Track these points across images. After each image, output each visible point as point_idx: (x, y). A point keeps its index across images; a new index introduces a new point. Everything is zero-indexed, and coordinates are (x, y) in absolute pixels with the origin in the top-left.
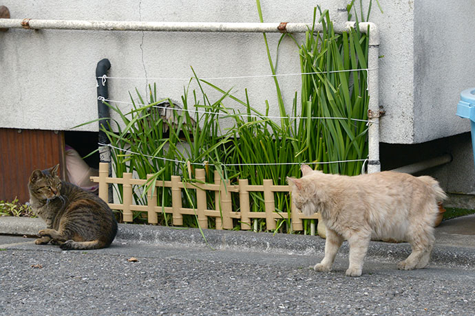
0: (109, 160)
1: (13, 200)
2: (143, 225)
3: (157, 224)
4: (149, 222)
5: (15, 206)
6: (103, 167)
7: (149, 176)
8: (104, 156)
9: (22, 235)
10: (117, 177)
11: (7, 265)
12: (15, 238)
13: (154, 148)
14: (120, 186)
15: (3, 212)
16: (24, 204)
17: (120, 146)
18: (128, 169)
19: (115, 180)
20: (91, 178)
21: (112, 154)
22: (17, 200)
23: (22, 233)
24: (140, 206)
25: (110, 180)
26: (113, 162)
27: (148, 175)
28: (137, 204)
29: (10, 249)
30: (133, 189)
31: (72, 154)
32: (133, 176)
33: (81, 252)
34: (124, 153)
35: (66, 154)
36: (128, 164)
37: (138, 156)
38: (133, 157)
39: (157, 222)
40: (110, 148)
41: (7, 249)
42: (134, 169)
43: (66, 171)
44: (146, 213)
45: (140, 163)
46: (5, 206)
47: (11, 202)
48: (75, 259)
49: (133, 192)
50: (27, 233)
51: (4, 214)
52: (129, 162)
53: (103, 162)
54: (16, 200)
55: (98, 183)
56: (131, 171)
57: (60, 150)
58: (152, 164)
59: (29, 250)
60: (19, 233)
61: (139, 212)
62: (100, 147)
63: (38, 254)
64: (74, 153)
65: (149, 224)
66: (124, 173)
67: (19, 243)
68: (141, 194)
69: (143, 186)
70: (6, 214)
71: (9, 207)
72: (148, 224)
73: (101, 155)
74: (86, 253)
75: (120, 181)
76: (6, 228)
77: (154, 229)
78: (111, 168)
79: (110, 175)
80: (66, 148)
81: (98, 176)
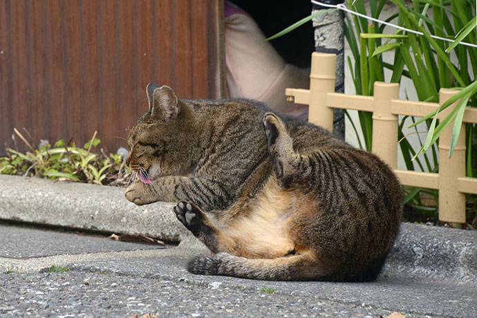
0: (339, 47)
1: (87, 140)
2: (424, 226)
3: (463, 226)
4: (442, 218)
5: (92, 157)
6: (321, 64)
7: (446, 93)
8: (326, 36)
9: (106, 234)
10: (359, 92)
11: (70, 311)
12: (90, 240)
13: (463, 17)
14: (366, 117)
15: (60, 170)
16: (115, 152)
17: (368, 10)
18: (388, 73)
19: (351, 100)
20: (289, 91)
21: (346, 32)
22: (98, 141)
23: (107, 228)
24: (417, 173)
25: (339, 100)
26: (348, 53)
27: (443, 91)
28: (410, 167)
29: (78, 269)
30: (400, 128)
31: (242, 27)
32: (402, 94)
33: (260, 285)
34: (380, 29)
35: (226, 26)
36: (389, 58)
37: (418, 39)
38: (404, 41)
39: (463, 221)
40: (343, 14)
41: (70, 268)
42: (405, 73)
43: (225, 71)
44: (434, 193)
45: (423, 58)
46: (67, 154)
47: (81, 146)
48: (243, 307)
49: (401, 135)
50: (118, 229)
51: (63, 177)
52: (393, 54)
53: (323, 50)
54: (95, 141)
55: (307, 106)
56: (395, 79)
57: (210, 17)
58: (454, 60)
59: (126, 274)
60: (100, 228)
61: (414, 188)
62: (314, 12)
63: (147, 284)
64: (245, 23)
65: (441, 224)
66: (377, 84)
67: (101, 255)
68: (422, 141)
69: (429, 121)
70: (68, 176)
71: (76, 159)
72: (436, 221)
73: (317, 32)
74: (270, 292)
75: (365, 102)
76: (67, 212)
77: (454, 239)
78: (343, 67)
79: (340, 88)
80: (226, 10)
81: (307, 87)
